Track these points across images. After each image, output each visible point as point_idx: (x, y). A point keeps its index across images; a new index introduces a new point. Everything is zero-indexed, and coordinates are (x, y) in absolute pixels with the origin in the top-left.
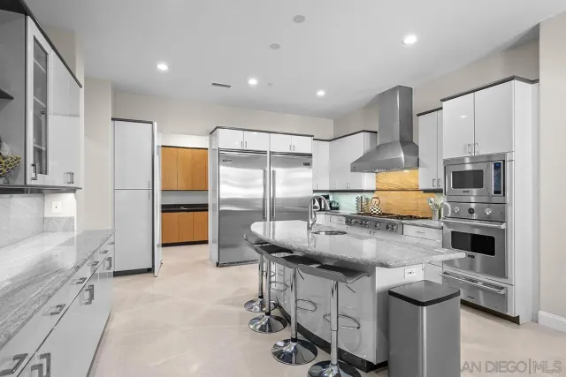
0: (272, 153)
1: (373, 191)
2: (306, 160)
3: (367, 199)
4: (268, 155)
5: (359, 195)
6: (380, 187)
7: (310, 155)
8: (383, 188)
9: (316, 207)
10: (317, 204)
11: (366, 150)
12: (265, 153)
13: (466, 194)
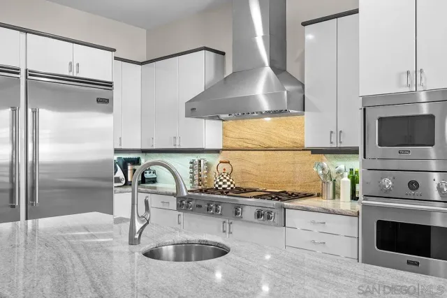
0: (29, 73)
1: (217, 151)
2: (101, 92)
3: (207, 164)
4: (22, 76)
5: (196, 157)
6: (230, 144)
7: (109, 85)
8: (234, 146)
9: (118, 180)
10: (120, 174)
11: (207, 80)
12: (16, 71)
13: (403, 156)
